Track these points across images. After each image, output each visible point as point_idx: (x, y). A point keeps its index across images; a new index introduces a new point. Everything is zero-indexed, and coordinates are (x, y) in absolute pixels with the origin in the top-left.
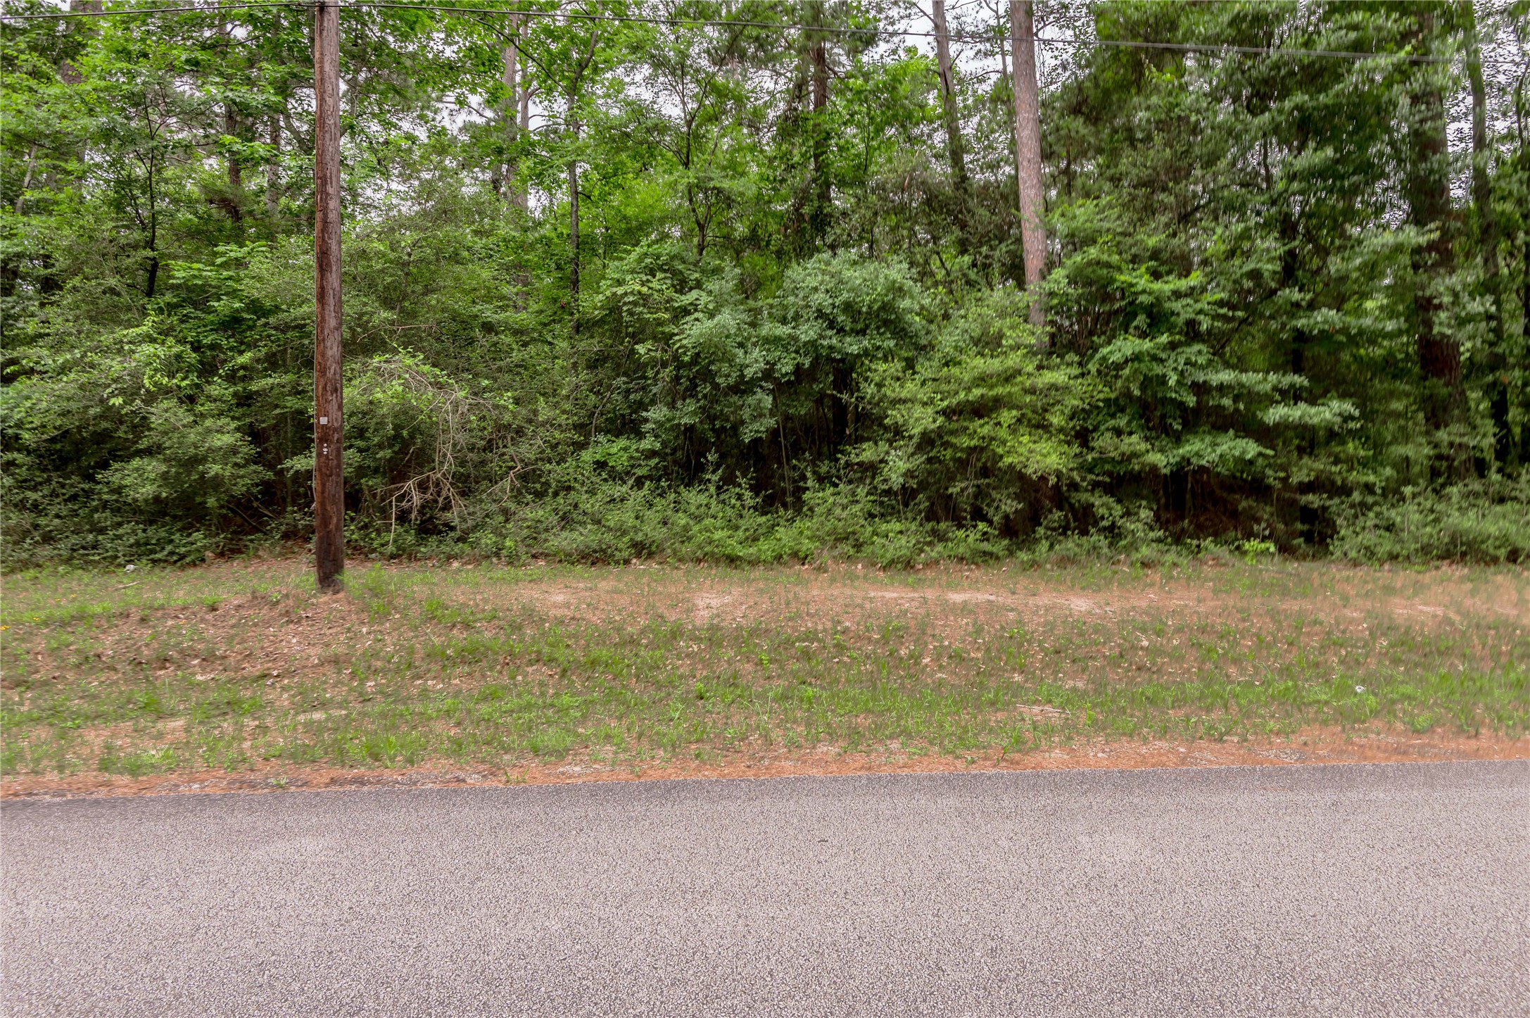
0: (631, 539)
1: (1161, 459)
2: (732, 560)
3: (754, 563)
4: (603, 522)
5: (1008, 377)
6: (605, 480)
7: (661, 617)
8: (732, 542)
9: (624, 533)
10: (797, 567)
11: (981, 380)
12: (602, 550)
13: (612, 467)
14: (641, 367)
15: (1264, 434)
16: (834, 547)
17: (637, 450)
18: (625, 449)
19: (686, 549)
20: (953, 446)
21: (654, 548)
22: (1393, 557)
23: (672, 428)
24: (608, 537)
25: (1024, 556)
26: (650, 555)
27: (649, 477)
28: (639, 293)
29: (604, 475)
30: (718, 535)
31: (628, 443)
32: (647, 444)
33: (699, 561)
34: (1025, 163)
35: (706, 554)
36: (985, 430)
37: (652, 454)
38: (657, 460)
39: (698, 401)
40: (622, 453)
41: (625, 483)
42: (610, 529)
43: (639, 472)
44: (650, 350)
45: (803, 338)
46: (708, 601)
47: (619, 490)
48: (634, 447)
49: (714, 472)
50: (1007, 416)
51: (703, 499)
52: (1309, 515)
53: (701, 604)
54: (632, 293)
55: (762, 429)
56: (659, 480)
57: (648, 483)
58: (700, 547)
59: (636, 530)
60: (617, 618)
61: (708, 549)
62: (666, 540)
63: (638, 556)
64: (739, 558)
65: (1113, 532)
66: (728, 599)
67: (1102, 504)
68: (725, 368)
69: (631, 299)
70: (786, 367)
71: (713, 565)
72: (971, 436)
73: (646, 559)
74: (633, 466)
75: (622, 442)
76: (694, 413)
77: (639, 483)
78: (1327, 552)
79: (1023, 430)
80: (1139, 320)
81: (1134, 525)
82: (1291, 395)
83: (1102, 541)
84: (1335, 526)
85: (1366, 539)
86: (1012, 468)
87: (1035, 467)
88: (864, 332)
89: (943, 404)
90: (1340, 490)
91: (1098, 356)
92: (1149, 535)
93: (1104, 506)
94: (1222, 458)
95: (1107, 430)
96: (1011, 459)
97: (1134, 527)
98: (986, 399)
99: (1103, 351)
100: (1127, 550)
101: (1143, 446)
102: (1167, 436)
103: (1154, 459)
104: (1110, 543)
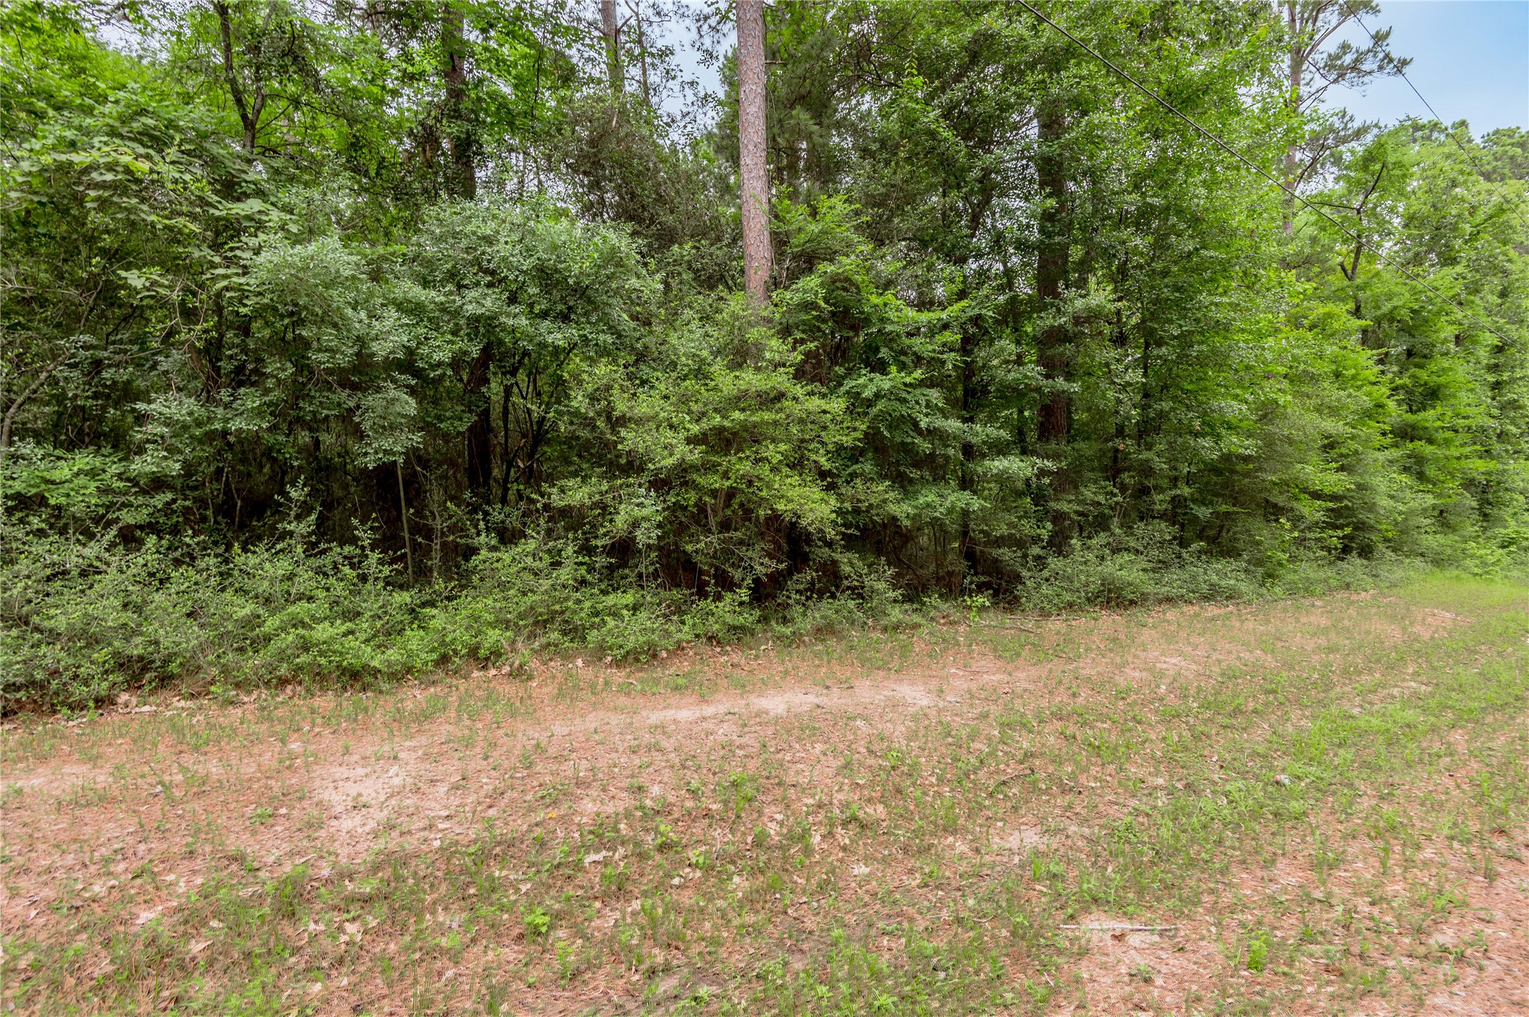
0: (116, 654)
1: (902, 510)
2: (355, 677)
3: (401, 674)
4: (36, 619)
6: (40, 533)
7: (239, 858)
8: (350, 642)
9: (94, 641)
10: (476, 674)
11: (738, 401)
12: (32, 683)
13: (59, 507)
14: (136, 314)
16: (532, 636)
17: (120, 476)
18: (92, 473)
19: (253, 663)
20: (696, 487)
21: (174, 667)
22: (1071, 606)
23: (210, 436)
24: (52, 654)
25: (777, 628)
26: (165, 681)
27: (151, 528)
28: (128, 170)
29: (36, 522)
30: (323, 632)
31: (98, 462)
32: (143, 465)
33: (283, 682)
34: (751, 147)
35: (300, 668)
36: (745, 467)
37: (158, 483)
38: (169, 496)
39: (267, 392)
40: (82, 480)
41: (91, 536)
42: (53, 636)
43: (128, 517)
44: (154, 283)
45: (470, 309)
46: (353, 790)
47: (75, 554)
48: (115, 469)
49: (299, 518)
50: (776, 452)
51: (283, 566)
53: (337, 799)
54: (111, 167)
55: (398, 448)
56: (175, 531)
57: (151, 540)
58: (282, 656)
59: (129, 633)
60: (98, 888)
61: (303, 659)
62: (202, 648)
63: (134, 684)
64: (376, 672)
65: (859, 593)
66: (397, 776)
67: (849, 563)
68: (329, 336)
69: (109, 177)
70: (441, 351)
71: (315, 688)
72: (726, 475)
73: (153, 692)
74: (109, 507)
75: (83, 460)
76: (259, 413)
77: (129, 539)
78: (1017, 603)
79: (785, 470)
80: (884, 353)
81: (881, 584)
82: (1000, 449)
83: (851, 604)
84: (1018, 578)
85: (1045, 589)
86: (775, 517)
87: (811, 517)
88: (565, 318)
89: (695, 429)
90: (1019, 543)
91: (843, 389)
92: (891, 594)
93: (851, 564)
94: (950, 511)
95: (853, 475)
96: (781, 507)
97: (881, 586)
98: (745, 426)
99: (848, 384)
100: (874, 613)
101: (891, 495)
102: (903, 483)
103: (894, 509)
104: (859, 606)
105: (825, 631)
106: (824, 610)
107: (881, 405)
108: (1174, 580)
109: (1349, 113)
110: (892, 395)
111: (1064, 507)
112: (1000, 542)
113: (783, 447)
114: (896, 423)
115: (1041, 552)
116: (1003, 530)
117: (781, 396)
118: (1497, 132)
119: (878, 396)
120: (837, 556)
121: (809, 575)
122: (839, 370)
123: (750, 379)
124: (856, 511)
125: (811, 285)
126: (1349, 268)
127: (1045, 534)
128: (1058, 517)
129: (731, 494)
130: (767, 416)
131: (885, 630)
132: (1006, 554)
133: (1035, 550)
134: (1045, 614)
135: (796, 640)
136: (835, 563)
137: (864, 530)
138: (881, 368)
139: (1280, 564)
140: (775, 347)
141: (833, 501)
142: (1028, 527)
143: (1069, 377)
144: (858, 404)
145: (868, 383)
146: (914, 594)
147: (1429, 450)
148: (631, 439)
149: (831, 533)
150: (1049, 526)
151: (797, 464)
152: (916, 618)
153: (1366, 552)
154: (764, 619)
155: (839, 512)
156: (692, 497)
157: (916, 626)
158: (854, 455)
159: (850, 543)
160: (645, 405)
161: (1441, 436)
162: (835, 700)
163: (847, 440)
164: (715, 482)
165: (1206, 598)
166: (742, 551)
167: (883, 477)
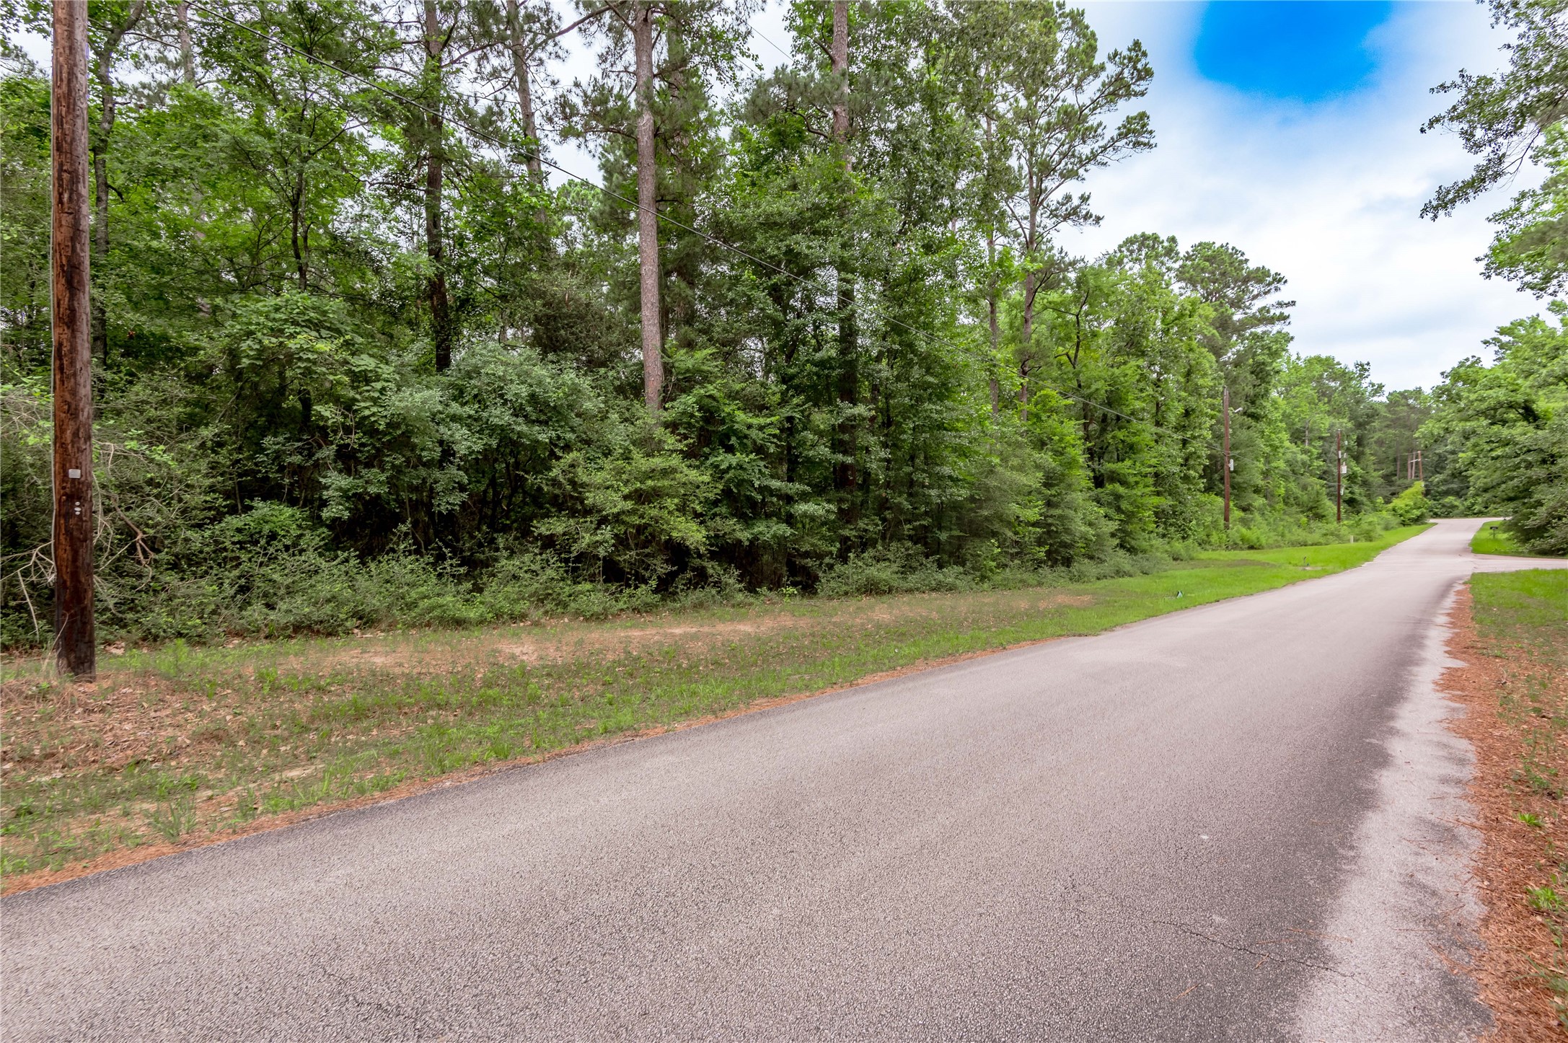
1: (744, 536)
5: (665, 473)
11: (650, 474)
15: (790, 520)
16: (538, 606)
17: (302, 519)
20: (624, 523)
22: (846, 593)
23: (359, 496)
25: (671, 605)
36: (654, 512)
44: (335, 414)
50: (671, 503)
52: (805, 570)
55: (457, 502)
65: (716, 584)
67: (712, 568)
72: (642, 517)
74: (299, 536)
76: (383, 483)
78: (815, 593)
79: (676, 513)
80: (733, 441)
81: (731, 579)
82: (804, 497)
83: (714, 592)
84: (816, 579)
85: (833, 584)
86: (670, 540)
87: (692, 540)
88: (546, 423)
89: (626, 491)
90: (820, 556)
91: (709, 462)
92: (738, 586)
93: (713, 567)
94: (774, 536)
95: (715, 515)
96: (674, 534)
97: (731, 581)
98: (654, 489)
99: (712, 460)
100: (727, 597)
101: (738, 527)
102: (746, 520)
103: (739, 535)
104: (719, 592)
105: (699, 606)
106: (697, 595)
107: (731, 474)
108: (913, 579)
109: (1065, 250)
110: (740, 467)
111: (846, 533)
112: (806, 555)
113: (676, 501)
114: (741, 483)
115: (832, 561)
116: (806, 547)
117: (674, 471)
118: (1200, 244)
119: (730, 467)
120: (705, 564)
121: (689, 574)
122: (706, 450)
123: (657, 462)
124: (717, 536)
125: (687, 402)
126: (1072, 356)
127: (834, 550)
128: (845, 540)
129: (646, 526)
130: (666, 483)
131: (733, 606)
132: (809, 562)
133: (827, 560)
134: (830, 598)
135: (683, 609)
136: (704, 568)
137: (722, 548)
138: (730, 450)
139: (991, 570)
140: (671, 441)
141: (704, 532)
142: (824, 547)
143: (845, 453)
144: (719, 473)
145: (725, 459)
146: (752, 588)
147: (1121, 490)
148: (591, 498)
149: (702, 549)
150: (838, 545)
151: (682, 509)
152: (752, 600)
153: (1067, 562)
154: (663, 599)
155: (708, 537)
156: (623, 528)
157: (751, 604)
158: (716, 503)
159: (713, 556)
160: (598, 478)
161: (1132, 480)
162: (706, 629)
163: (711, 496)
164: (636, 520)
165: (933, 590)
166: (650, 561)
167: (733, 515)
